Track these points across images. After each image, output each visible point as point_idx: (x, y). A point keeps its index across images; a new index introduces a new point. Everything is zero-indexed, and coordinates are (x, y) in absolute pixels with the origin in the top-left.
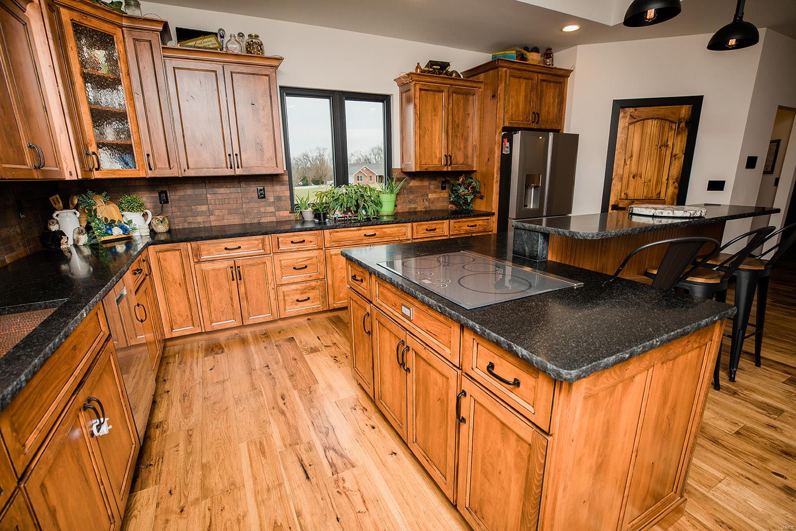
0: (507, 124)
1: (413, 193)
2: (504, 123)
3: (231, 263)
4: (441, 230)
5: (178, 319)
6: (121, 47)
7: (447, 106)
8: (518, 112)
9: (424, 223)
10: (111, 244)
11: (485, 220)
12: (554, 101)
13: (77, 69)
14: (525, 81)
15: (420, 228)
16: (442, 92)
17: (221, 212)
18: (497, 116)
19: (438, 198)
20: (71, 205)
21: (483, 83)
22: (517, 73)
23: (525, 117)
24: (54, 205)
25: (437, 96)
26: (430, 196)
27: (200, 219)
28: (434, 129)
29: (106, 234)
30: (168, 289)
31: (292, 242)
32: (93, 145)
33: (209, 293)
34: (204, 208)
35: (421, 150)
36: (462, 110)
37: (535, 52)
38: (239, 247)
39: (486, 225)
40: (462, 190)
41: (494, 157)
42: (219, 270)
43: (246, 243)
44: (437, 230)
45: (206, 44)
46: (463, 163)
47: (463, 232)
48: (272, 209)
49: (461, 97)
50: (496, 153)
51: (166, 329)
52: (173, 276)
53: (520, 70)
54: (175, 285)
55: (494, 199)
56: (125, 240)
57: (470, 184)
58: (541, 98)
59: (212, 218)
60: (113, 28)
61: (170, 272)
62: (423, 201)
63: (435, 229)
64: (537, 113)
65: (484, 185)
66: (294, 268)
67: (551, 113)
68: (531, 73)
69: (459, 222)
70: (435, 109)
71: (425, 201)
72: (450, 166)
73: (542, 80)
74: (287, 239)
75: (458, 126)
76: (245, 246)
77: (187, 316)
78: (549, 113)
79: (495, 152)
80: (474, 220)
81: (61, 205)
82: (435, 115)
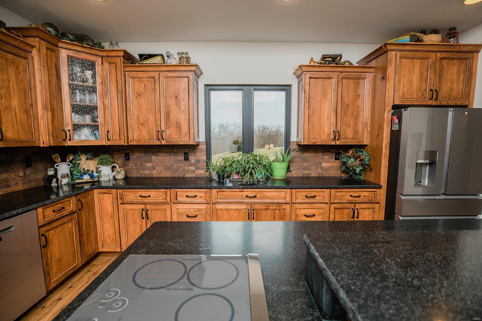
0: (397, 102)
1: (307, 162)
2: (394, 101)
3: (143, 207)
4: (321, 198)
5: (107, 240)
6: (99, 68)
7: (336, 90)
8: (411, 90)
9: (303, 190)
10: (81, 185)
11: (371, 191)
12: (459, 77)
13: (66, 82)
14: (419, 61)
15: (299, 195)
16: (332, 78)
17: (160, 168)
18: (386, 95)
19: (332, 167)
20: (67, 160)
21: (375, 68)
22: (411, 54)
23: (420, 94)
24: (55, 160)
25: (326, 83)
26: (324, 165)
27: (147, 172)
28: (322, 110)
29: (79, 178)
30: (103, 218)
31: (187, 196)
32: (69, 125)
33: (128, 225)
34: (149, 165)
35: (309, 128)
36: (352, 92)
37: (435, 33)
38: (150, 196)
39: (372, 197)
40: (351, 161)
41: (383, 133)
42: (135, 210)
43: (154, 193)
44: (316, 198)
45: (154, 62)
46: (353, 138)
47: (345, 202)
48: (192, 168)
49: (351, 81)
50: (385, 130)
51: (100, 245)
52: (107, 210)
53: (413, 51)
54: (108, 216)
55: (382, 172)
56: (90, 183)
57: (359, 157)
58: (440, 75)
59: (154, 172)
60: (95, 58)
61: (105, 208)
62: (317, 169)
63: (315, 196)
64: (436, 90)
65: (374, 158)
66: (187, 216)
67: (455, 89)
68: (427, 53)
69: (341, 192)
70: (324, 93)
71: (318, 168)
72: (338, 140)
73: (441, 59)
74: (183, 193)
75: (348, 106)
76: (154, 196)
77: (113, 239)
78: (451, 89)
79: (383, 129)
80: (358, 191)
81: (60, 160)
82: (324, 98)
